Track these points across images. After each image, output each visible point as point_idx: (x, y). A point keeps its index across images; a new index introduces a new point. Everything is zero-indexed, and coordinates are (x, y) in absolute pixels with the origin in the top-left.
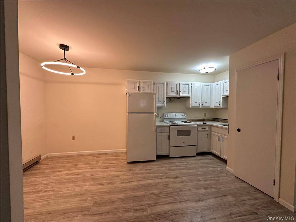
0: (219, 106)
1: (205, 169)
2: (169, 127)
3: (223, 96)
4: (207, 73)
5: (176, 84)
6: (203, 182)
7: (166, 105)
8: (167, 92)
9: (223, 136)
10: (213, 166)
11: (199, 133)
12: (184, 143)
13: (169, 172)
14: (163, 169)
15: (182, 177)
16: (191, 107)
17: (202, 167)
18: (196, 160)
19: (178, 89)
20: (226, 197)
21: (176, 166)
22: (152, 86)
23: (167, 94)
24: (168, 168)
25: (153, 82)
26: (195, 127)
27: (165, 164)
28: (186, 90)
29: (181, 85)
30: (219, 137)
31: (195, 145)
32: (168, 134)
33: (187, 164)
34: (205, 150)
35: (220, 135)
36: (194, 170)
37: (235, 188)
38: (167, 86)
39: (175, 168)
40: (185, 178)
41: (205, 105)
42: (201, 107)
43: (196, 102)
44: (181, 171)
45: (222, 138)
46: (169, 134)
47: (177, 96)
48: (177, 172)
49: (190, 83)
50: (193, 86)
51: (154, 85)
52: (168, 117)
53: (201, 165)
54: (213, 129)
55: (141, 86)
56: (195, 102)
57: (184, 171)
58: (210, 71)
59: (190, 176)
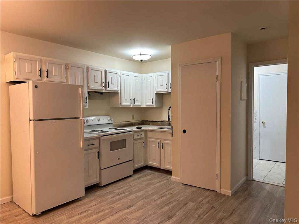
0: (152, 105)
1: (152, 186)
2: (99, 138)
3: (157, 92)
4: (142, 60)
5: (101, 71)
6: (161, 200)
7: (87, 105)
8: (88, 83)
9: (163, 141)
10: (157, 180)
11: (135, 142)
12: (119, 159)
13: (114, 204)
14: (103, 203)
15: (136, 203)
16: (120, 107)
17: (148, 185)
18: (135, 179)
19: (104, 80)
20: (188, 204)
21: (119, 194)
22: (63, 70)
23: (88, 87)
24: (109, 200)
25: (66, 63)
26: (130, 135)
27: (100, 196)
28: (114, 82)
29: (108, 73)
30: (158, 143)
31: (131, 160)
32: (97, 150)
33: (129, 188)
34: (141, 164)
35: (159, 141)
36: (142, 191)
37: (189, 194)
38: (88, 72)
39: (118, 197)
40: (140, 203)
41: (137, 104)
42: (131, 106)
43: (127, 100)
44: (129, 197)
45: (163, 144)
46: (99, 149)
47: (103, 90)
48: (126, 200)
49: (118, 71)
50: (122, 76)
51: (67, 69)
52: (88, 124)
53: (145, 183)
54: (150, 134)
55: (44, 68)
56: (125, 100)
57: (133, 196)
58: (145, 58)
59: (143, 199)
